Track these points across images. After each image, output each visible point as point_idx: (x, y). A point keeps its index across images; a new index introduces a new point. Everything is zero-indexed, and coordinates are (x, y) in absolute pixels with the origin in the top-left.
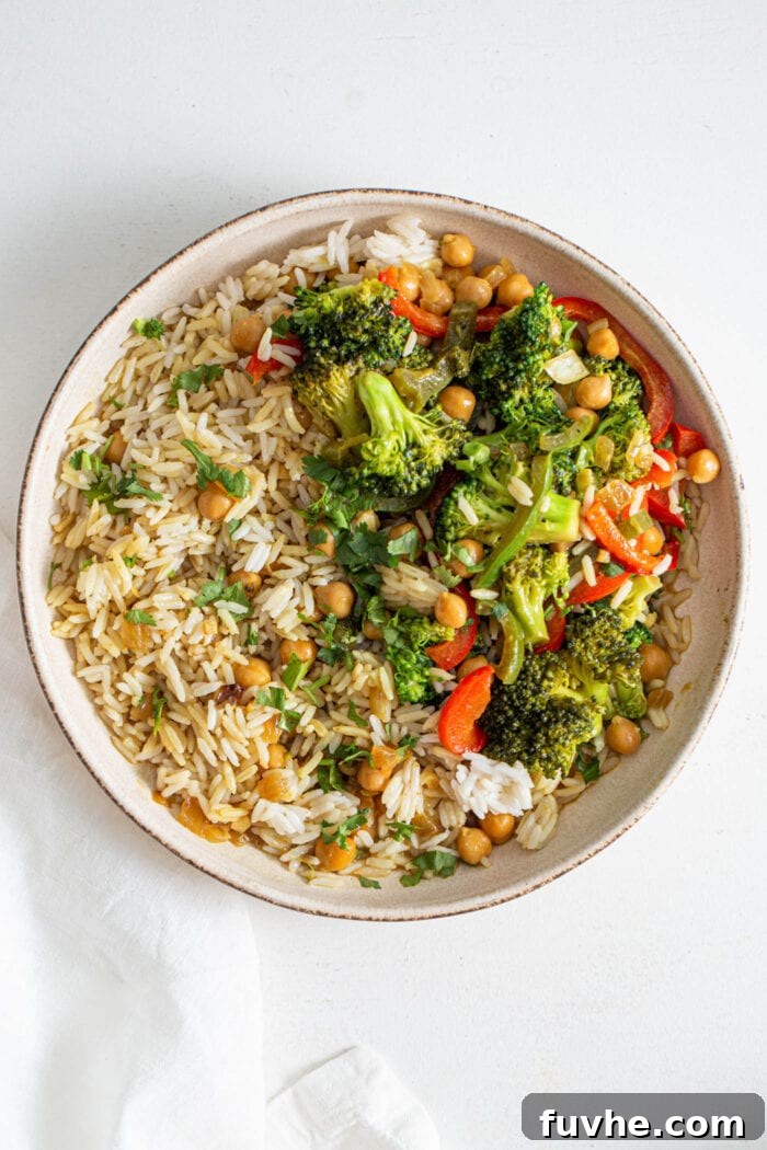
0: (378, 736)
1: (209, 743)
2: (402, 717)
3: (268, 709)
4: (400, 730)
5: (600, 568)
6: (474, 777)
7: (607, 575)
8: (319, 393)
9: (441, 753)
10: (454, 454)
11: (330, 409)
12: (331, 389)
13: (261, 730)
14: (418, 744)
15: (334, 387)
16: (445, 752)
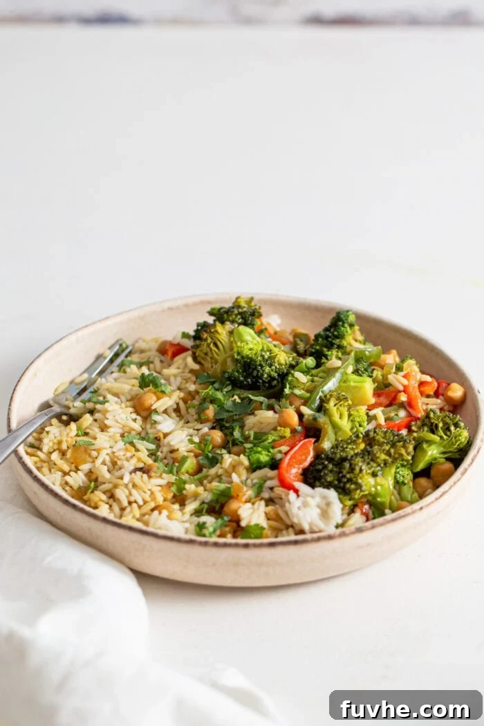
1: (123, 491)
2: (254, 475)
3: (165, 476)
4: (252, 481)
6: (301, 499)
8: (209, 340)
9: (279, 491)
10: (294, 363)
11: (216, 350)
12: (217, 336)
13: (159, 488)
14: (264, 489)
15: (219, 334)
16: (281, 489)
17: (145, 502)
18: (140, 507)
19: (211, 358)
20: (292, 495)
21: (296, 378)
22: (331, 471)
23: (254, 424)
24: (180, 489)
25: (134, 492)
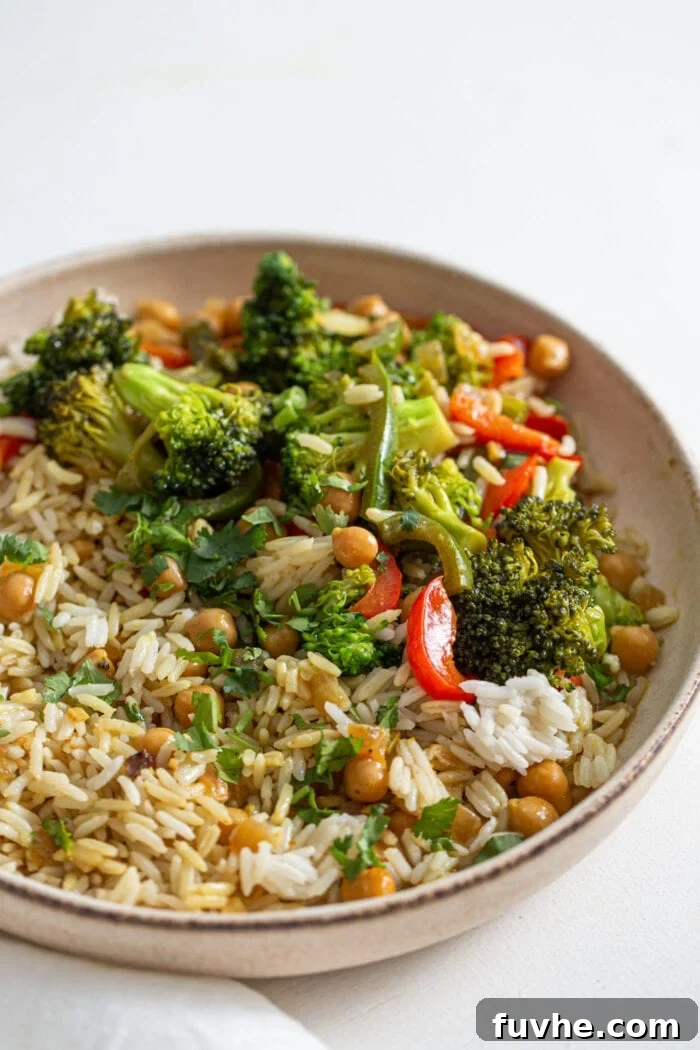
0: (345, 725)
1: (143, 824)
2: (363, 692)
3: (196, 756)
4: (369, 708)
5: (499, 465)
6: (487, 713)
7: (511, 467)
8: (78, 417)
9: (433, 707)
10: (267, 410)
11: (99, 432)
12: (89, 403)
13: (200, 787)
14: (400, 713)
15: (91, 397)
16: (437, 703)
17: (196, 829)
18: (194, 845)
19: (94, 450)
20: (468, 711)
21: (307, 449)
22: (509, 632)
23: (281, 573)
24: (236, 770)
25: (162, 815)
